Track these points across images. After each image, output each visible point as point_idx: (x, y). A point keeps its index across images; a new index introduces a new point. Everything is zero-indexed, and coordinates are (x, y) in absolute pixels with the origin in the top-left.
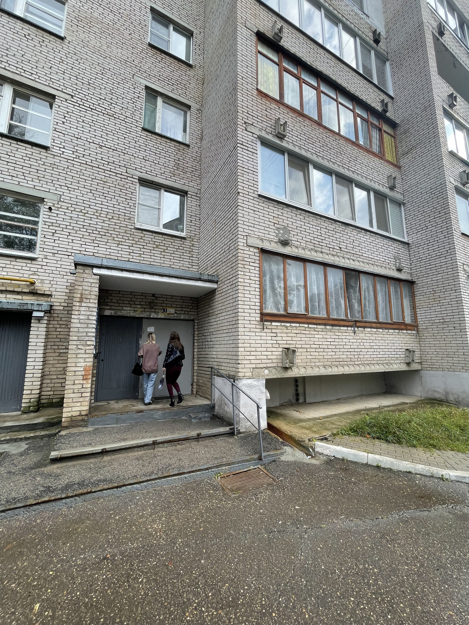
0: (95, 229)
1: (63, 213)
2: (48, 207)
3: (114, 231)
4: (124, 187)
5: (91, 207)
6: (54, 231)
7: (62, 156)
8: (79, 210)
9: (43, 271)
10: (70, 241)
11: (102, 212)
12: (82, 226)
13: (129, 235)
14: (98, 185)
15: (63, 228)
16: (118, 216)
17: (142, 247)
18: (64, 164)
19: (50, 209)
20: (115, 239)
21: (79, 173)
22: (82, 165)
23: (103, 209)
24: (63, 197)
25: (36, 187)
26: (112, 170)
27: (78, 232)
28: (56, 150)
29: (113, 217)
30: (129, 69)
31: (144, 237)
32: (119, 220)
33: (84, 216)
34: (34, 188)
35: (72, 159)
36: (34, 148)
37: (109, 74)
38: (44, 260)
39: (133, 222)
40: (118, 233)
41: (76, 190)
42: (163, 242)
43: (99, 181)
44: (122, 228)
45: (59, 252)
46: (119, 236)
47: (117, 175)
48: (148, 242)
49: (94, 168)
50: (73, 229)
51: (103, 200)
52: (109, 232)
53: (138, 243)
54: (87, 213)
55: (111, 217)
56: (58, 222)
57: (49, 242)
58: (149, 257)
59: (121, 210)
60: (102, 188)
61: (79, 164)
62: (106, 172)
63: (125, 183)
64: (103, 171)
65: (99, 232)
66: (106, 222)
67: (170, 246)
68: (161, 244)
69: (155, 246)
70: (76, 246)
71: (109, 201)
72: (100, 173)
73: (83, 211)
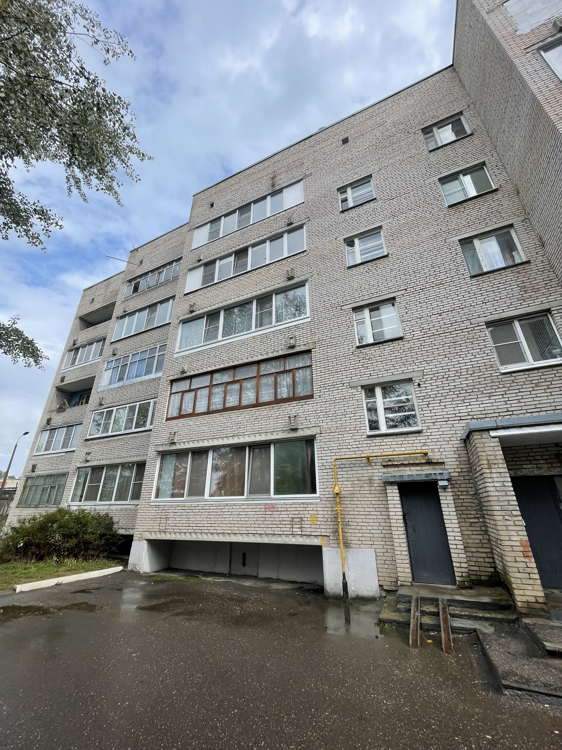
0: (461, 389)
1: (430, 385)
2: (417, 384)
3: (480, 384)
4: (473, 338)
5: (450, 370)
6: (427, 403)
7: (414, 338)
8: (441, 377)
9: (430, 441)
10: (443, 407)
11: (462, 371)
12: (448, 391)
13: (498, 383)
14: (449, 348)
15: (433, 398)
16: (478, 368)
17: (517, 391)
18: (418, 344)
19: (419, 385)
20: (484, 392)
21: (430, 345)
22: (431, 337)
23: (462, 368)
24: (425, 371)
25: (404, 372)
26: (457, 329)
27: (447, 397)
28: (408, 336)
29: (473, 371)
30: (440, 239)
31: (516, 379)
32: (481, 372)
33: (447, 380)
34: (403, 373)
35: (422, 336)
36: (394, 342)
37: (425, 254)
38: (428, 431)
39: (496, 368)
40: (485, 386)
41: (433, 361)
42: (542, 377)
43: (449, 344)
44: (486, 379)
45: (438, 420)
46: (487, 388)
47: (464, 331)
48: (523, 383)
49: (441, 335)
50: (442, 396)
51: (459, 359)
52: (475, 387)
53: (511, 388)
54: (449, 377)
55: (472, 372)
56: (428, 394)
57: (427, 413)
58: (532, 400)
59: (479, 362)
60: (454, 349)
61: (428, 338)
62: (452, 333)
63: (474, 334)
64: (449, 334)
65: (466, 390)
66: (469, 379)
67: (555, 379)
68: (540, 381)
69: (533, 385)
70: (450, 410)
71: (465, 358)
72: (447, 337)
73: (445, 376)
